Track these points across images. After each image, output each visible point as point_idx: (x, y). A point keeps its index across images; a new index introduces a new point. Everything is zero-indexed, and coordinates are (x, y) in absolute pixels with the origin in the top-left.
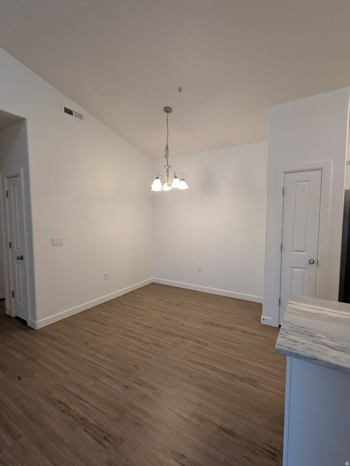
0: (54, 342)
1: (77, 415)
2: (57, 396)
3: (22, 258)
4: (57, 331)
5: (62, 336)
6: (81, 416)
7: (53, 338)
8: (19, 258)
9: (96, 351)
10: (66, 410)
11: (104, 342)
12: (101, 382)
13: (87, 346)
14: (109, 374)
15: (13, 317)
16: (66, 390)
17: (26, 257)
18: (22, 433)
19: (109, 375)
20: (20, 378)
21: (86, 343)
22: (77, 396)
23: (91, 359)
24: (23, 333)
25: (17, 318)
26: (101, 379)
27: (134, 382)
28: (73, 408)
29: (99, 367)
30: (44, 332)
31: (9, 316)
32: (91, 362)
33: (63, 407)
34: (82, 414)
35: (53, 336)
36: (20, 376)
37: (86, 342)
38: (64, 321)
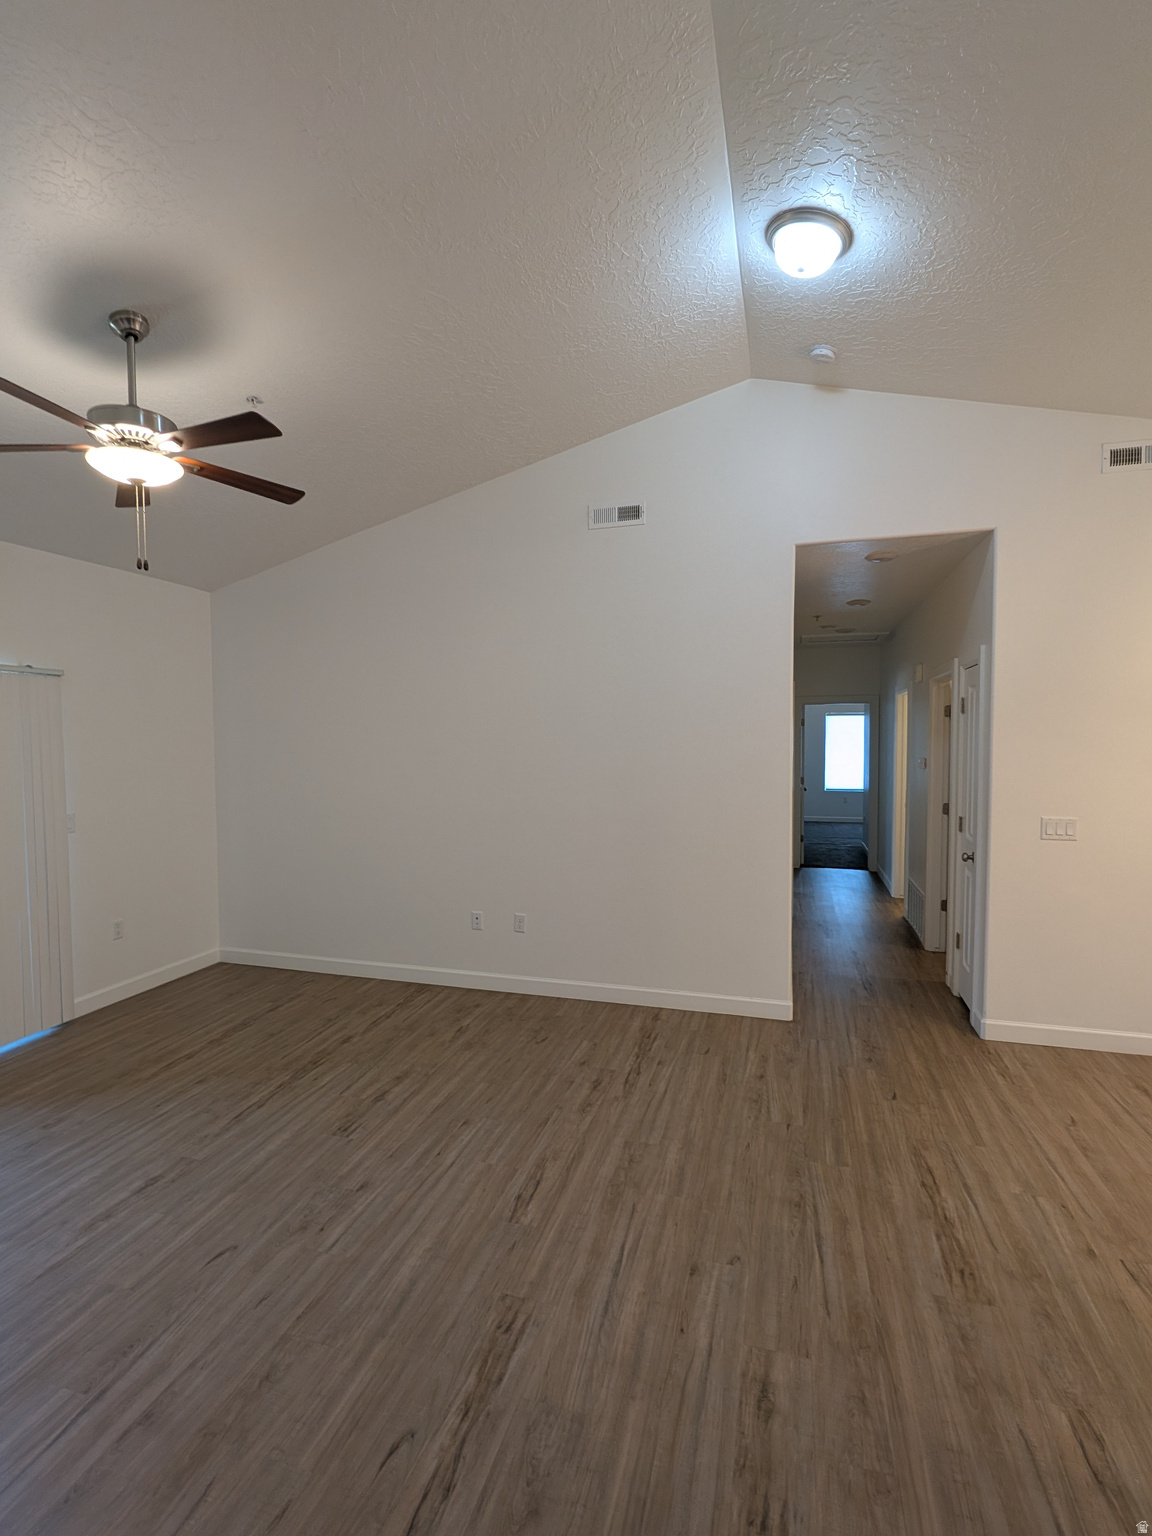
0: (999, 1079)
1: (943, 1209)
2: (933, 1159)
3: (971, 858)
4: (1024, 1065)
5: (1027, 1078)
6: (948, 1215)
7: (1004, 1072)
8: (966, 856)
9: (1084, 1150)
10: (930, 1186)
11: (1124, 1145)
12: (1037, 1203)
13: (1072, 1128)
14: (1072, 1205)
15: (955, 994)
16: (955, 1162)
17: (978, 858)
18: (850, 1163)
19: (1070, 1208)
20: (894, 1097)
21: (1073, 1121)
22: (966, 1186)
23: (1053, 1155)
24: (952, 1032)
25: (961, 1000)
26: (1041, 1200)
27: (1122, 1261)
28: (944, 1194)
29: (1059, 1180)
30: (992, 1051)
31: (948, 990)
32: (1048, 1159)
33: (929, 1180)
34: (952, 1214)
35: (1006, 1067)
36: (898, 1097)
37: (1075, 1118)
38: (1059, 1053)
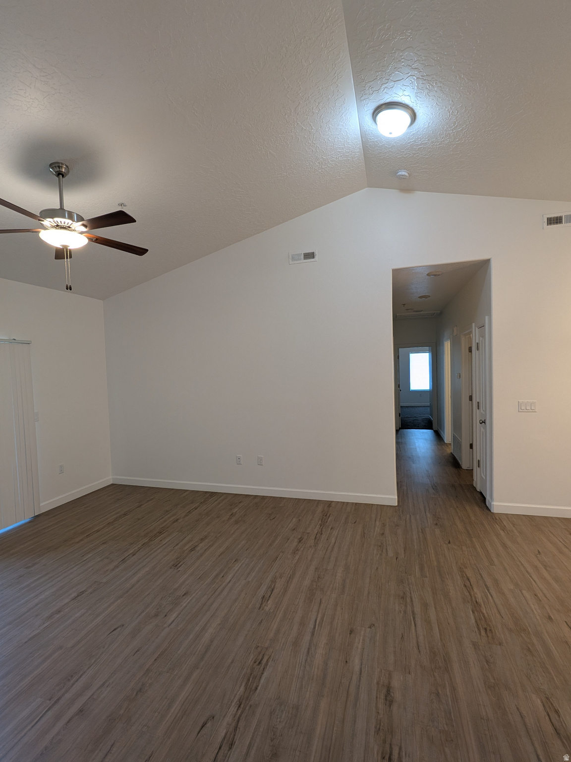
0: (502, 533)
1: (475, 597)
2: (469, 573)
3: (484, 422)
4: (514, 525)
5: (515, 531)
6: (478, 601)
7: (504, 529)
8: (481, 421)
9: (545, 567)
10: (468, 587)
11: (565, 564)
12: (522, 594)
13: (538, 555)
14: (540, 595)
15: (478, 490)
16: (480, 574)
17: (487, 422)
18: (428, 576)
19: (539, 595)
20: (449, 543)
21: (539, 552)
22: (486, 585)
23: (530, 569)
24: (477, 509)
25: (481, 493)
26: (524, 592)
27: (566, 622)
28: (475, 591)
29: (533, 582)
30: (498, 518)
31: (475, 489)
32: (527, 572)
33: (468, 583)
34: (480, 600)
35: (505, 526)
36: (451, 541)
37: (540, 550)
38: (531, 518)
